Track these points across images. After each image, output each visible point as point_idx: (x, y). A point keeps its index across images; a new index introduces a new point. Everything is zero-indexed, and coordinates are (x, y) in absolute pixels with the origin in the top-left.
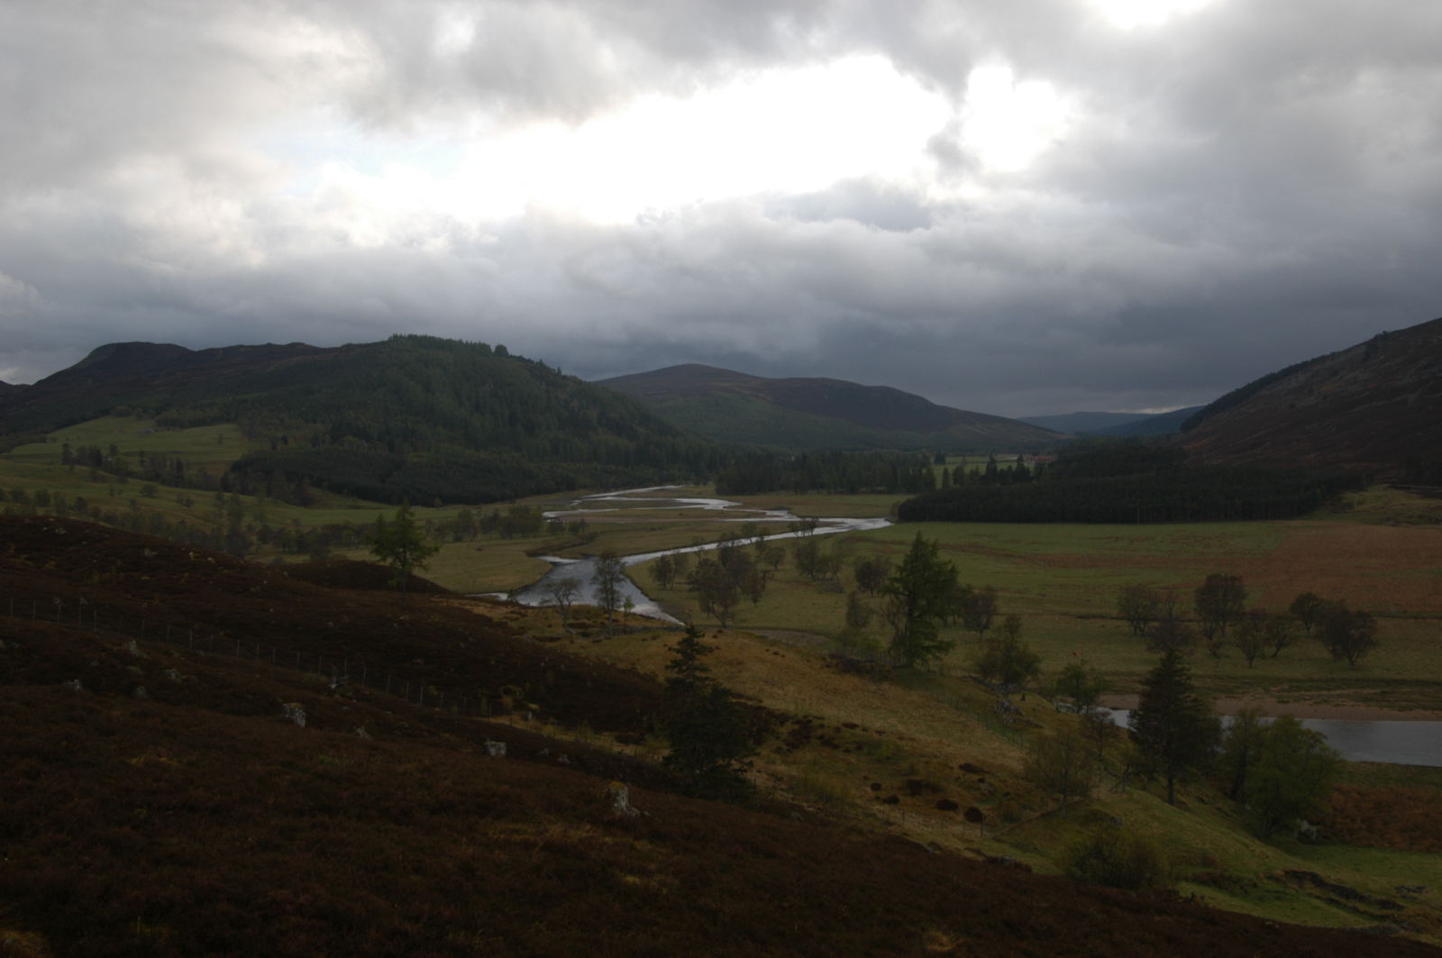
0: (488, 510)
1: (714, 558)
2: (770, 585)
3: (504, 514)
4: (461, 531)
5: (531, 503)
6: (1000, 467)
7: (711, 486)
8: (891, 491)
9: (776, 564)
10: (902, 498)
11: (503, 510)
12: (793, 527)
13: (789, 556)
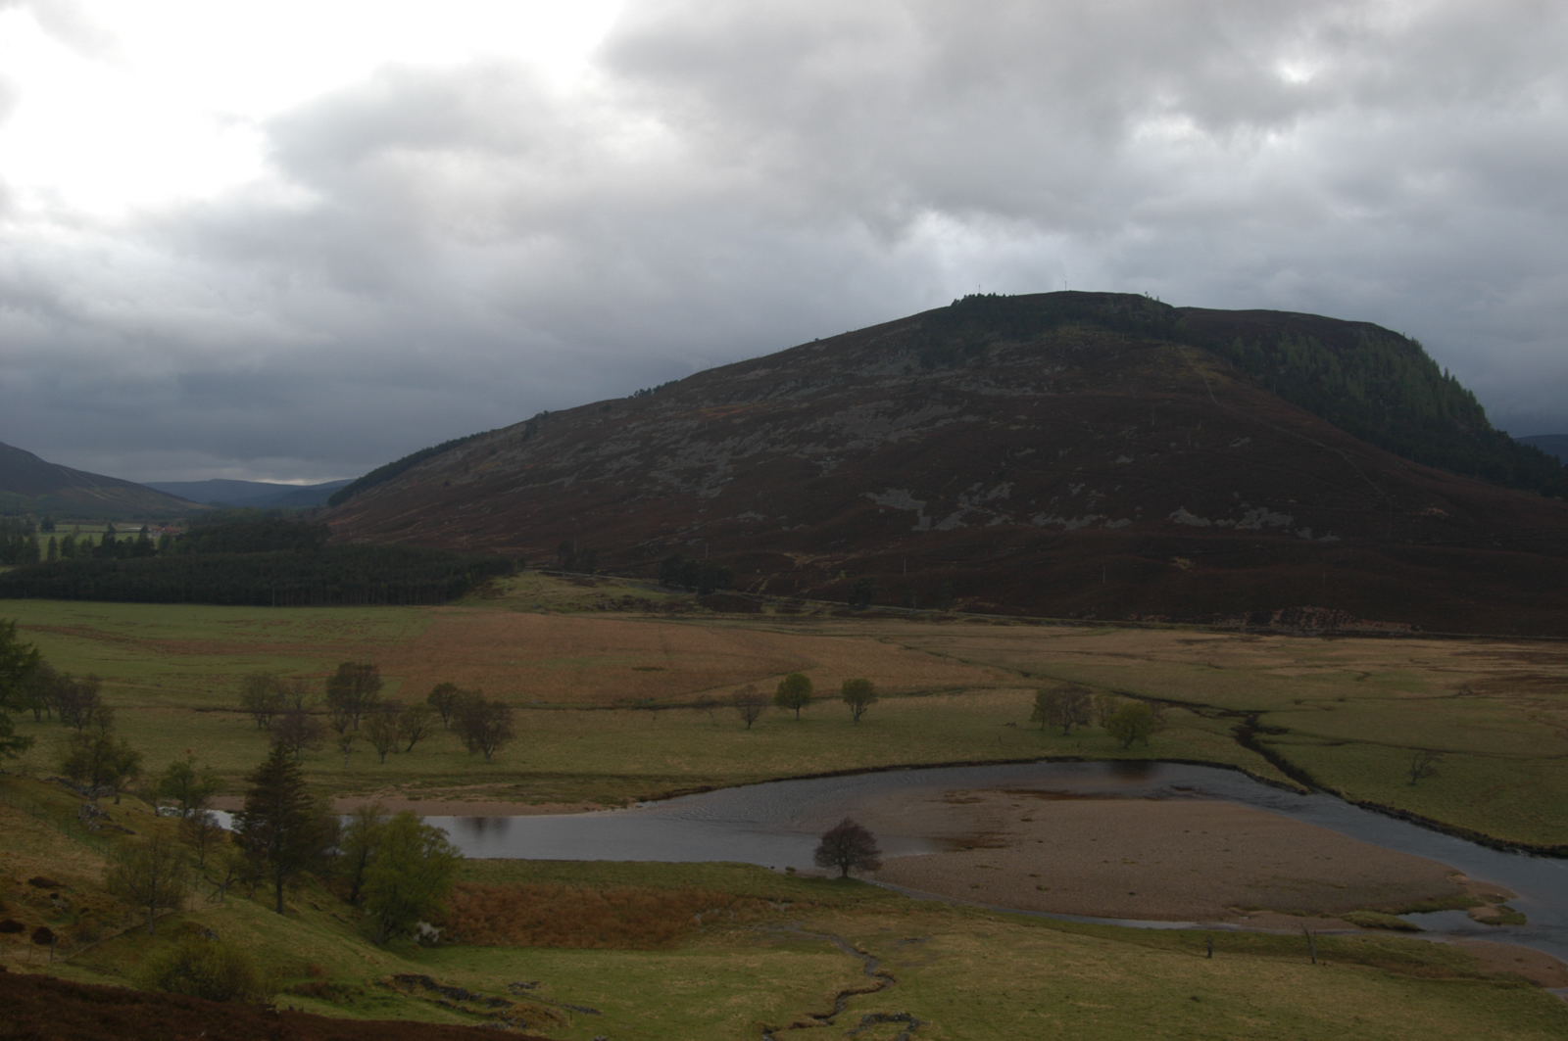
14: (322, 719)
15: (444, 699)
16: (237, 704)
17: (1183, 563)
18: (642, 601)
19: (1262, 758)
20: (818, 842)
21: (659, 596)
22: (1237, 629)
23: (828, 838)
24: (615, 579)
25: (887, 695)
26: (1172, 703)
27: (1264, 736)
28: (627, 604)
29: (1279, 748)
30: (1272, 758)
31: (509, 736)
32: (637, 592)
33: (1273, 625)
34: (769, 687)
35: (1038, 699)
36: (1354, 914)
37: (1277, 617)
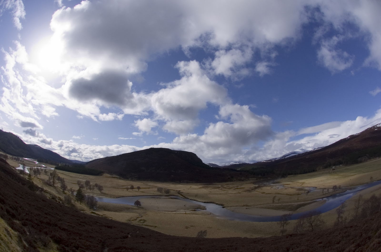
0: (15, 157)
1: (36, 169)
2: (41, 174)
3: (16, 158)
4: (12, 159)
5: (19, 157)
6: (66, 165)
7: (37, 160)
8: (55, 165)
9: (42, 171)
10: (56, 166)
11: (16, 157)
12: (44, 167)
13: (44, 171)
14: (84, 186)
15: (96, 185)
16: (76, 183)
17: (172, 176)
18: (117, 177)
19: (180, 195)
20: (134, 203)
21: (119, 177)
22: (178, 182)
23: (135, 202)
24: (114, 175)
25: (141, 188)
26: (171, 190)
27: (181, 193)
28: (115, 177)
29: (183, 194)
30: (181, 195)
31: (103, 190)
32: (116, 176)
33: (182, 182)
34: (129, 187)
35: (158, 189)
36: (190, 209)
37: (182, 181)
